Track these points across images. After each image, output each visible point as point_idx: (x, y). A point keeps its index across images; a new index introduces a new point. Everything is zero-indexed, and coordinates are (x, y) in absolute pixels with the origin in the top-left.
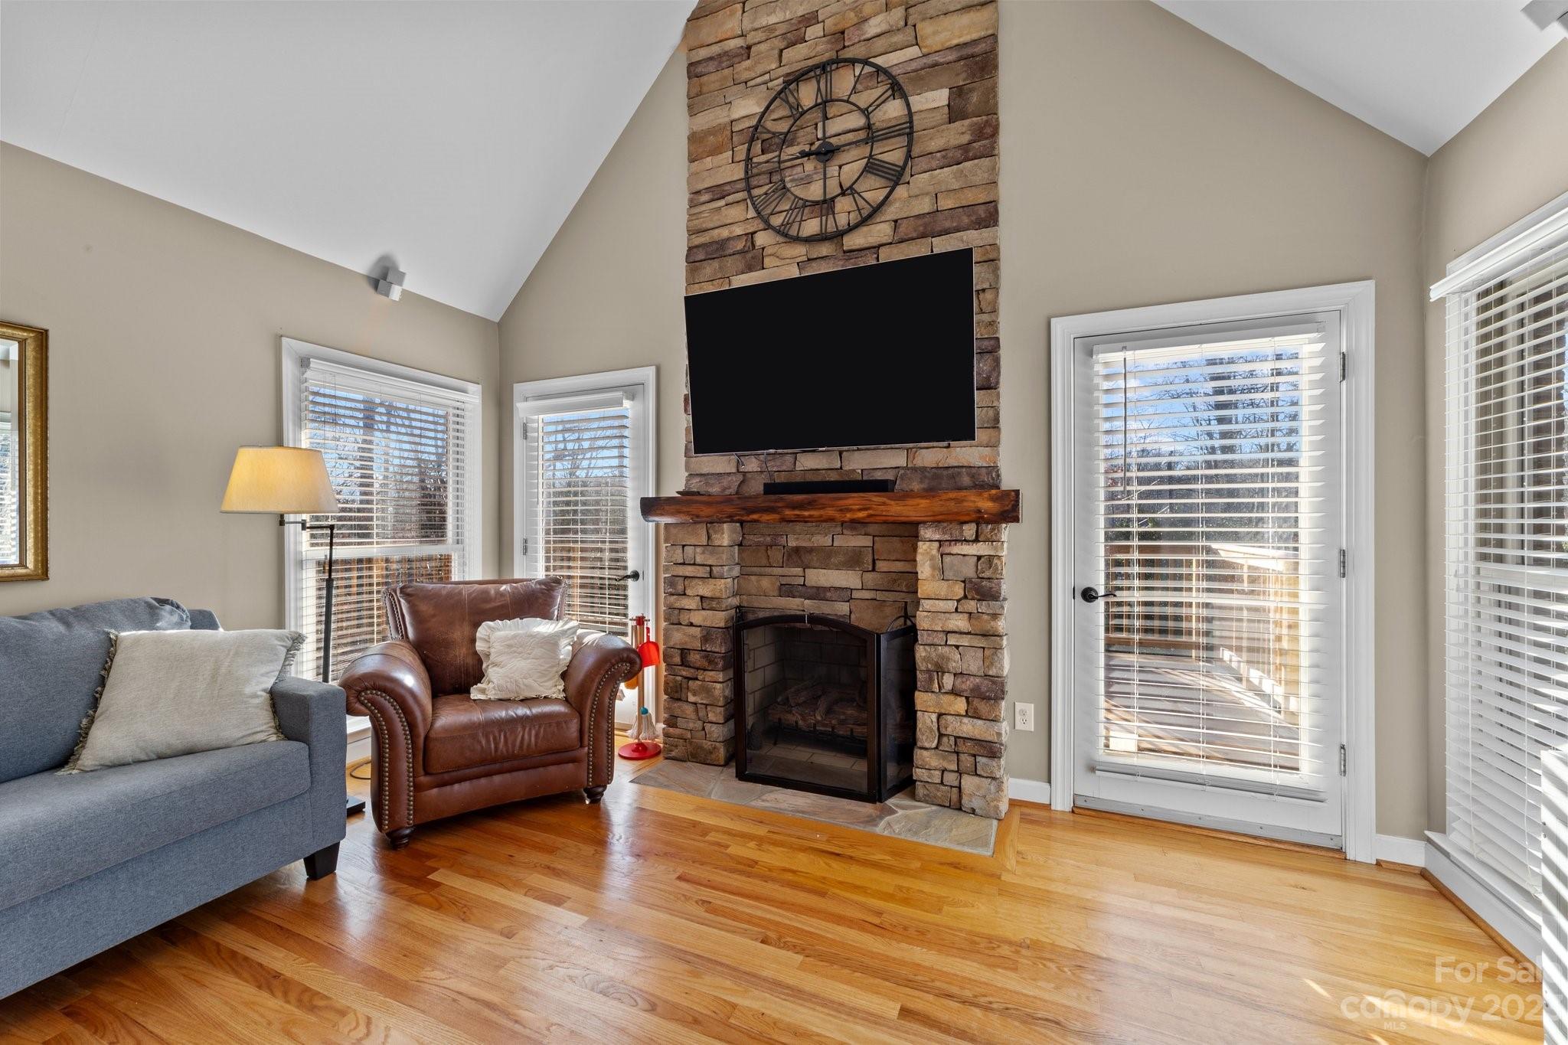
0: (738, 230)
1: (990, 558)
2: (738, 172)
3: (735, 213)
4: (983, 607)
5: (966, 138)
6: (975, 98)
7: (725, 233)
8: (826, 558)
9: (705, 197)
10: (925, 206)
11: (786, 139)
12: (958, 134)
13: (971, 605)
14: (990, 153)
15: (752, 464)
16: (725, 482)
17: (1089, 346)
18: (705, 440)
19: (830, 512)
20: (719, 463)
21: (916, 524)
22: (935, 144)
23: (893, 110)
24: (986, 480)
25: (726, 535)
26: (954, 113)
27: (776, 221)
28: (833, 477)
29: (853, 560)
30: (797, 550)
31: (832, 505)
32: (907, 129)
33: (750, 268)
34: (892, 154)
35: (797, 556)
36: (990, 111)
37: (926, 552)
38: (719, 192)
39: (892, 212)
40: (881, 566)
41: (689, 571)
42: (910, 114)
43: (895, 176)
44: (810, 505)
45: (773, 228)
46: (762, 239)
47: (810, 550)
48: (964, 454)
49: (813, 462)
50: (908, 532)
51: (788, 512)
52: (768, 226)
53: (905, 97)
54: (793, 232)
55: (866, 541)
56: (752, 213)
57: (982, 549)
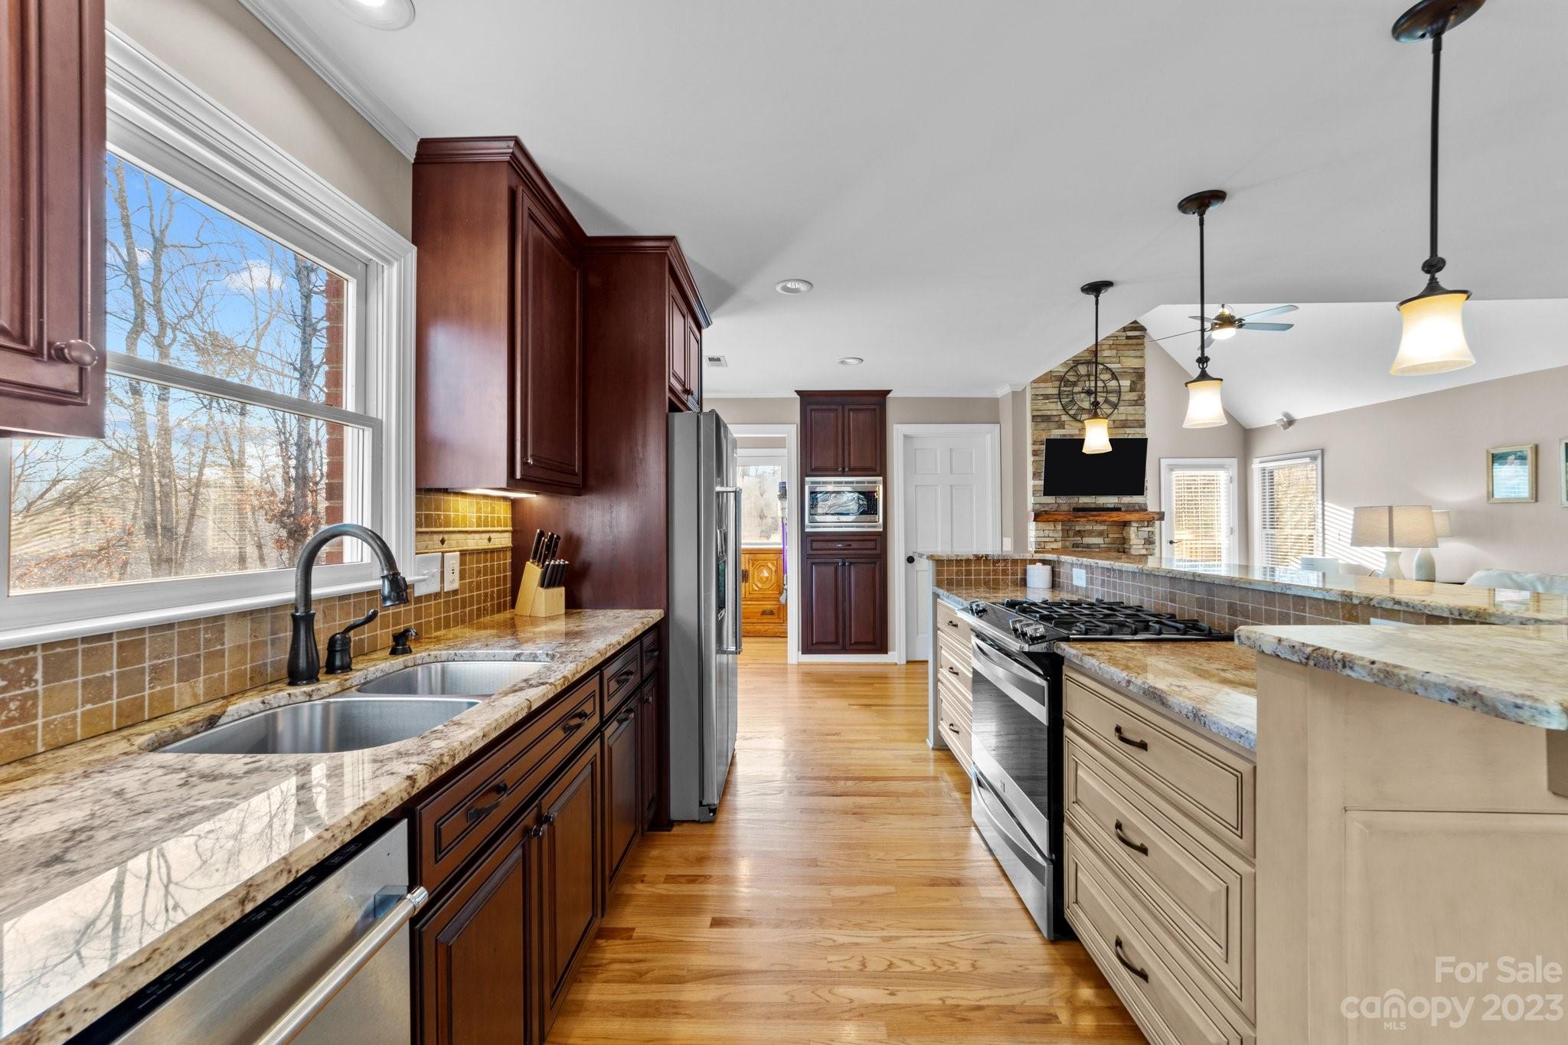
0: (1054, 413)
1: (1153, 532)
2: (1055, 391)
3: (1052, 406)
4: (1151, 547)
5: (1136, 398)
6: (1139, 386)
7: (1049, 413)
8: (1090, 533)
9: (1041, 398)
10: (1123, 417)
11: (1074, 384)
12: (1133, 396)
13: (1147, 546)
14: (1143, 405)
15: (1062, 500)
16: (1050, 506)
17: (1172, 468)
18: (1048, 491)
19: (1105, 518)
20: (1050, 500)
21: (1130, 522)
22: (1126, 398)
23: (1114, 383)
24: (1143, 509)
25: (1059, 527)
26: (1132, 390)
27: (1072, 412)
28: (1093, 506)
29: (1100, 534)
30: (1079, 531)
31: (1106, 517)
32: (1119, 392)
33: (1059, 428)
34: (1113, 399)
35: (1079, 533)
36: (1143, 389)
37: (1132, 532)
38: (1046, 397)
39: (1113, 417)
40: (1110, 535)
41: (1047, 539)
42: (1119, 386)
43: (1115, 406)
44: (1099, 515)
45: (1070, 415)
46: (1064, 418)
47: (1084, 531)
48: (1136, 499)
49: (1085, 500)
50: (1126, 524)
51: (1091, 518)
52: (1067, 413)
53: (1117, 380)
54: (1078, 418)
55: (1105, 528)
56: (1060, 407)
57: (1150, 529)
